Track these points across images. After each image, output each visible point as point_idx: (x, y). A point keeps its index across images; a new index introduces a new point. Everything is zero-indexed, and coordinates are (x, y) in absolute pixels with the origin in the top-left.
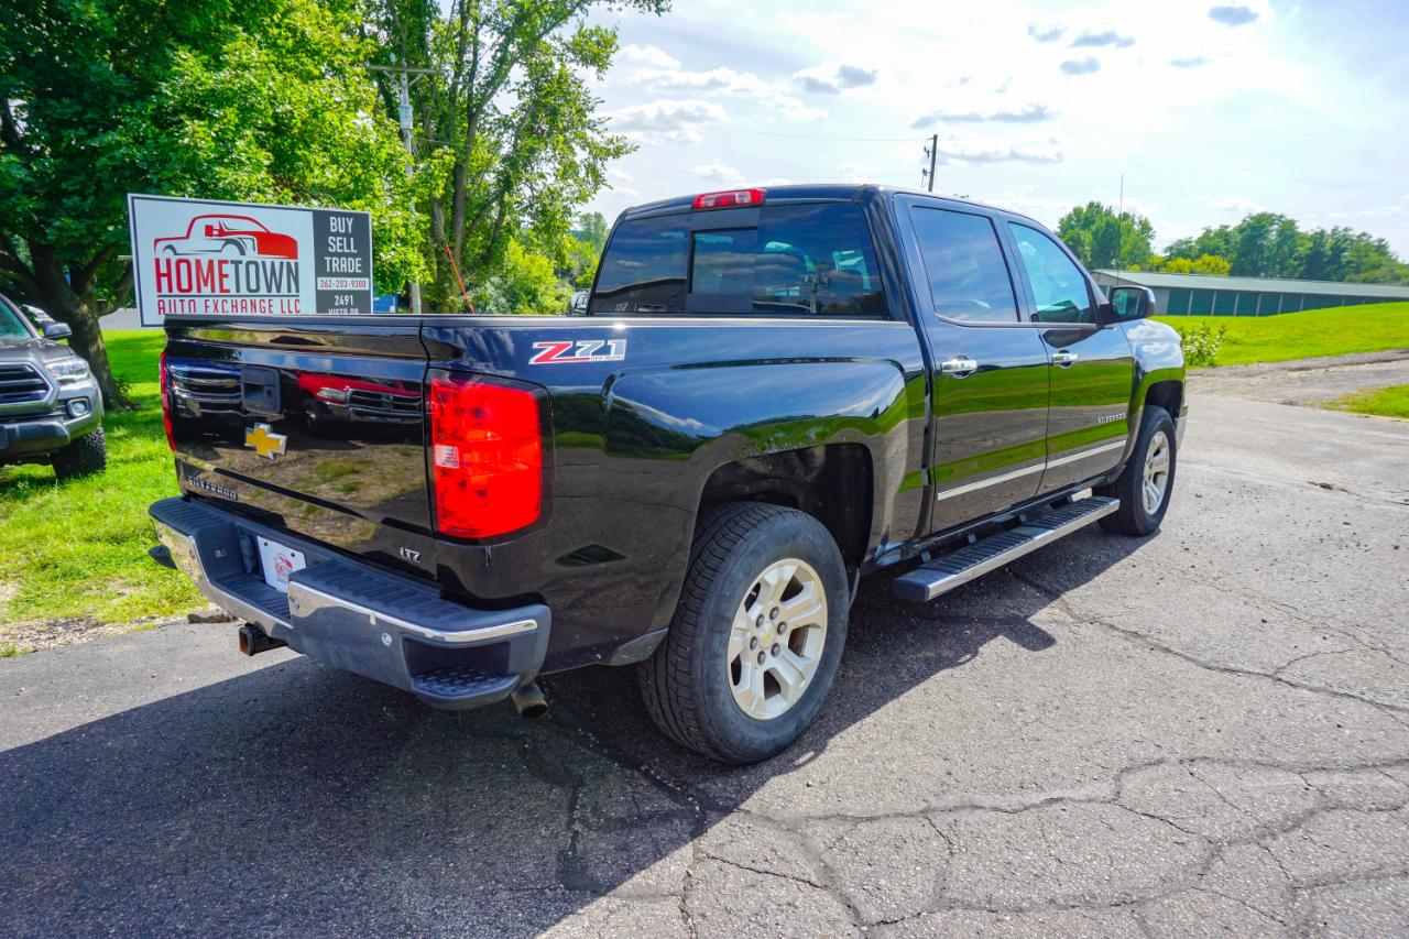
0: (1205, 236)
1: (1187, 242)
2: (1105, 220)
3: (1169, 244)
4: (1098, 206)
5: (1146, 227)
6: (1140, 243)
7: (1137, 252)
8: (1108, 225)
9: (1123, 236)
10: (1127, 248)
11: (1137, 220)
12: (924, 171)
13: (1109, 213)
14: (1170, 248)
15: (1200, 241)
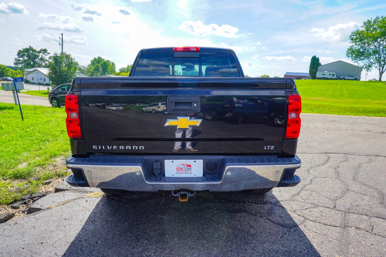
0: (128, 67)
1: (124, 68)
2: (103, 61)
3: (120, 69)
4: (101, 58)
5: (113, 64)
6: (113, 68)
7: (113, 70)
8: (104, 63)
9: (109, 66)
10: (110, 69)
11: (111, 62)
12: (60, 44)
13: (104, 60)
14: (120, 70)
15: (127, 68)
